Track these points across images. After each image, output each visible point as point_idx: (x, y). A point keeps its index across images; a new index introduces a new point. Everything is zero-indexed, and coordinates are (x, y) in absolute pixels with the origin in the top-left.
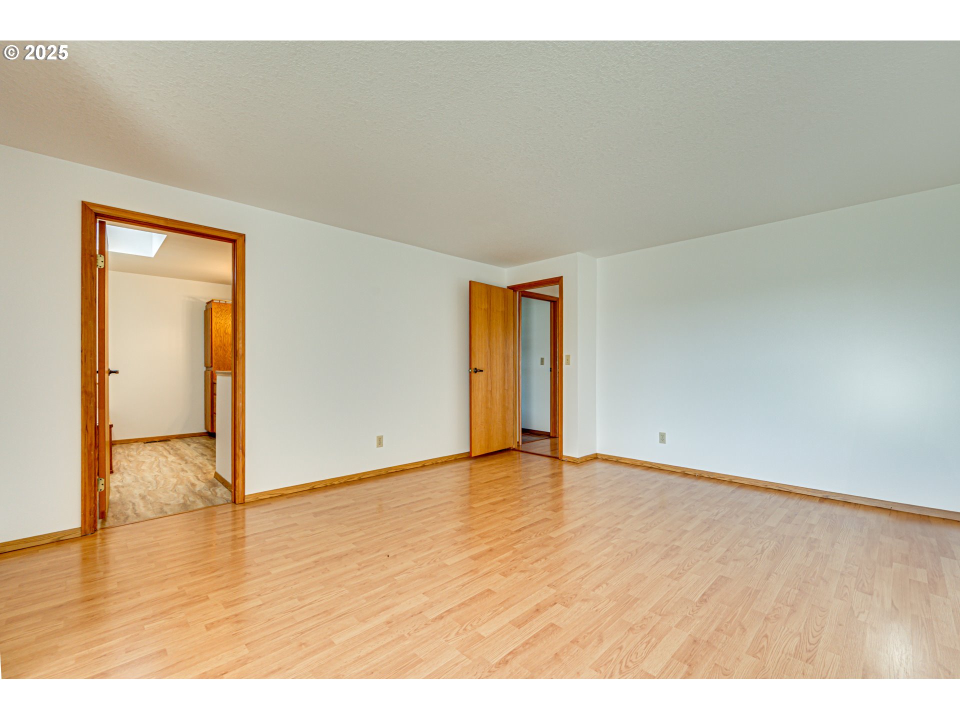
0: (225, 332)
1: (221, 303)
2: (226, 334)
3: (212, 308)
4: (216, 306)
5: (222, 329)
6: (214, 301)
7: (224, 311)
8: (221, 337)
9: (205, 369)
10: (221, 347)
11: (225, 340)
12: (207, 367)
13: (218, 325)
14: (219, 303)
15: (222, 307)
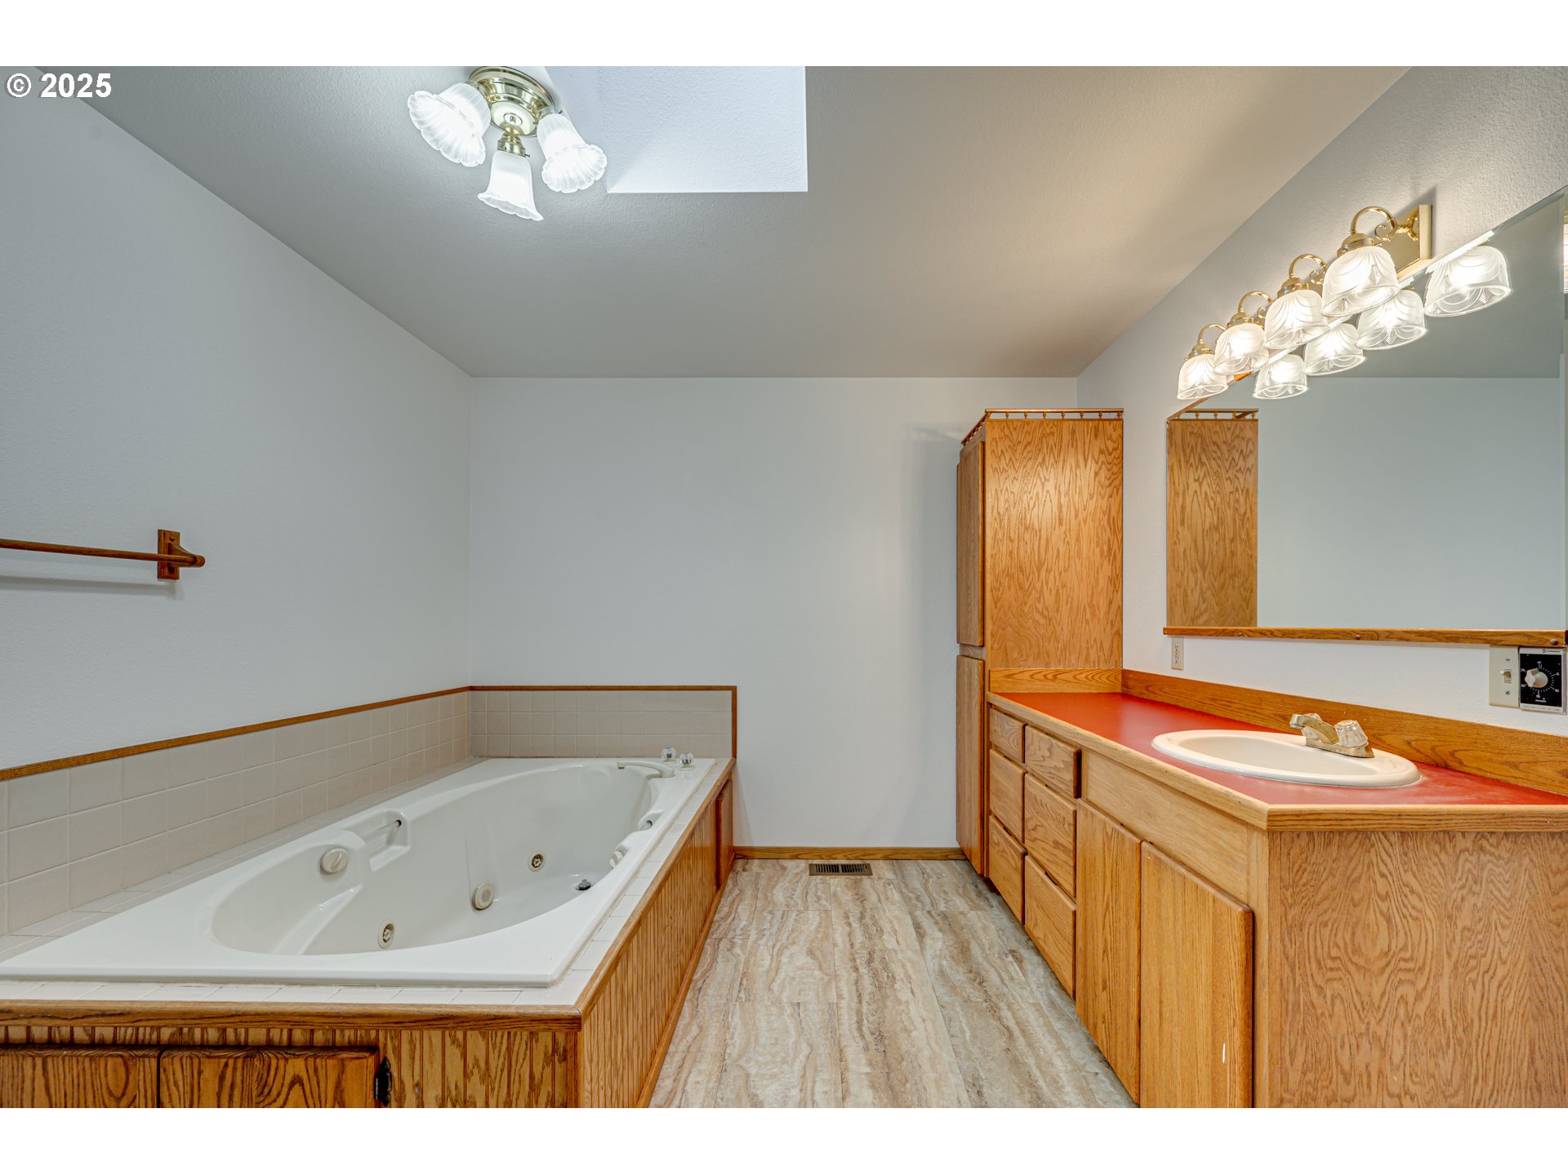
0: (1022, 520)
1: (1012, 421)
2: (1026, 529)
3: (984, 444)
4: (997, 433)
5: (1014, 512)
6: (993, 416)
7: (1020, 448)
8: (1011, 540)
9: (956, 650)
10: (1010, 576)
11: (1022, 552)
12: (963, 646)
13: (1002, 499)
14: (1006, 421)
15: (1015, 435)
